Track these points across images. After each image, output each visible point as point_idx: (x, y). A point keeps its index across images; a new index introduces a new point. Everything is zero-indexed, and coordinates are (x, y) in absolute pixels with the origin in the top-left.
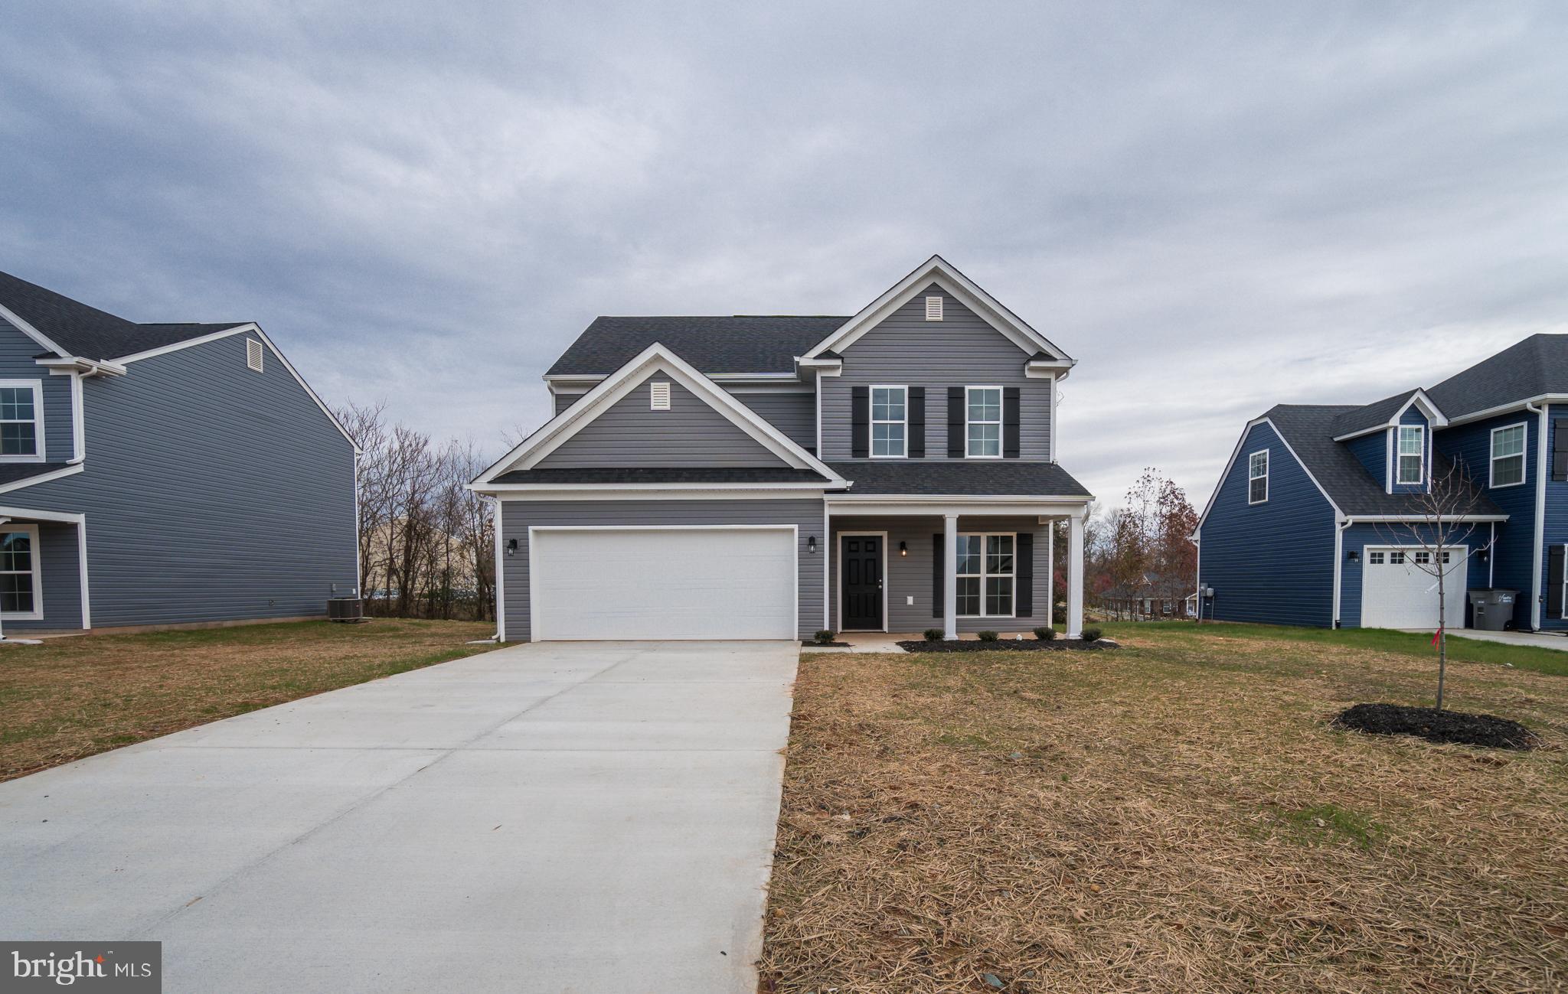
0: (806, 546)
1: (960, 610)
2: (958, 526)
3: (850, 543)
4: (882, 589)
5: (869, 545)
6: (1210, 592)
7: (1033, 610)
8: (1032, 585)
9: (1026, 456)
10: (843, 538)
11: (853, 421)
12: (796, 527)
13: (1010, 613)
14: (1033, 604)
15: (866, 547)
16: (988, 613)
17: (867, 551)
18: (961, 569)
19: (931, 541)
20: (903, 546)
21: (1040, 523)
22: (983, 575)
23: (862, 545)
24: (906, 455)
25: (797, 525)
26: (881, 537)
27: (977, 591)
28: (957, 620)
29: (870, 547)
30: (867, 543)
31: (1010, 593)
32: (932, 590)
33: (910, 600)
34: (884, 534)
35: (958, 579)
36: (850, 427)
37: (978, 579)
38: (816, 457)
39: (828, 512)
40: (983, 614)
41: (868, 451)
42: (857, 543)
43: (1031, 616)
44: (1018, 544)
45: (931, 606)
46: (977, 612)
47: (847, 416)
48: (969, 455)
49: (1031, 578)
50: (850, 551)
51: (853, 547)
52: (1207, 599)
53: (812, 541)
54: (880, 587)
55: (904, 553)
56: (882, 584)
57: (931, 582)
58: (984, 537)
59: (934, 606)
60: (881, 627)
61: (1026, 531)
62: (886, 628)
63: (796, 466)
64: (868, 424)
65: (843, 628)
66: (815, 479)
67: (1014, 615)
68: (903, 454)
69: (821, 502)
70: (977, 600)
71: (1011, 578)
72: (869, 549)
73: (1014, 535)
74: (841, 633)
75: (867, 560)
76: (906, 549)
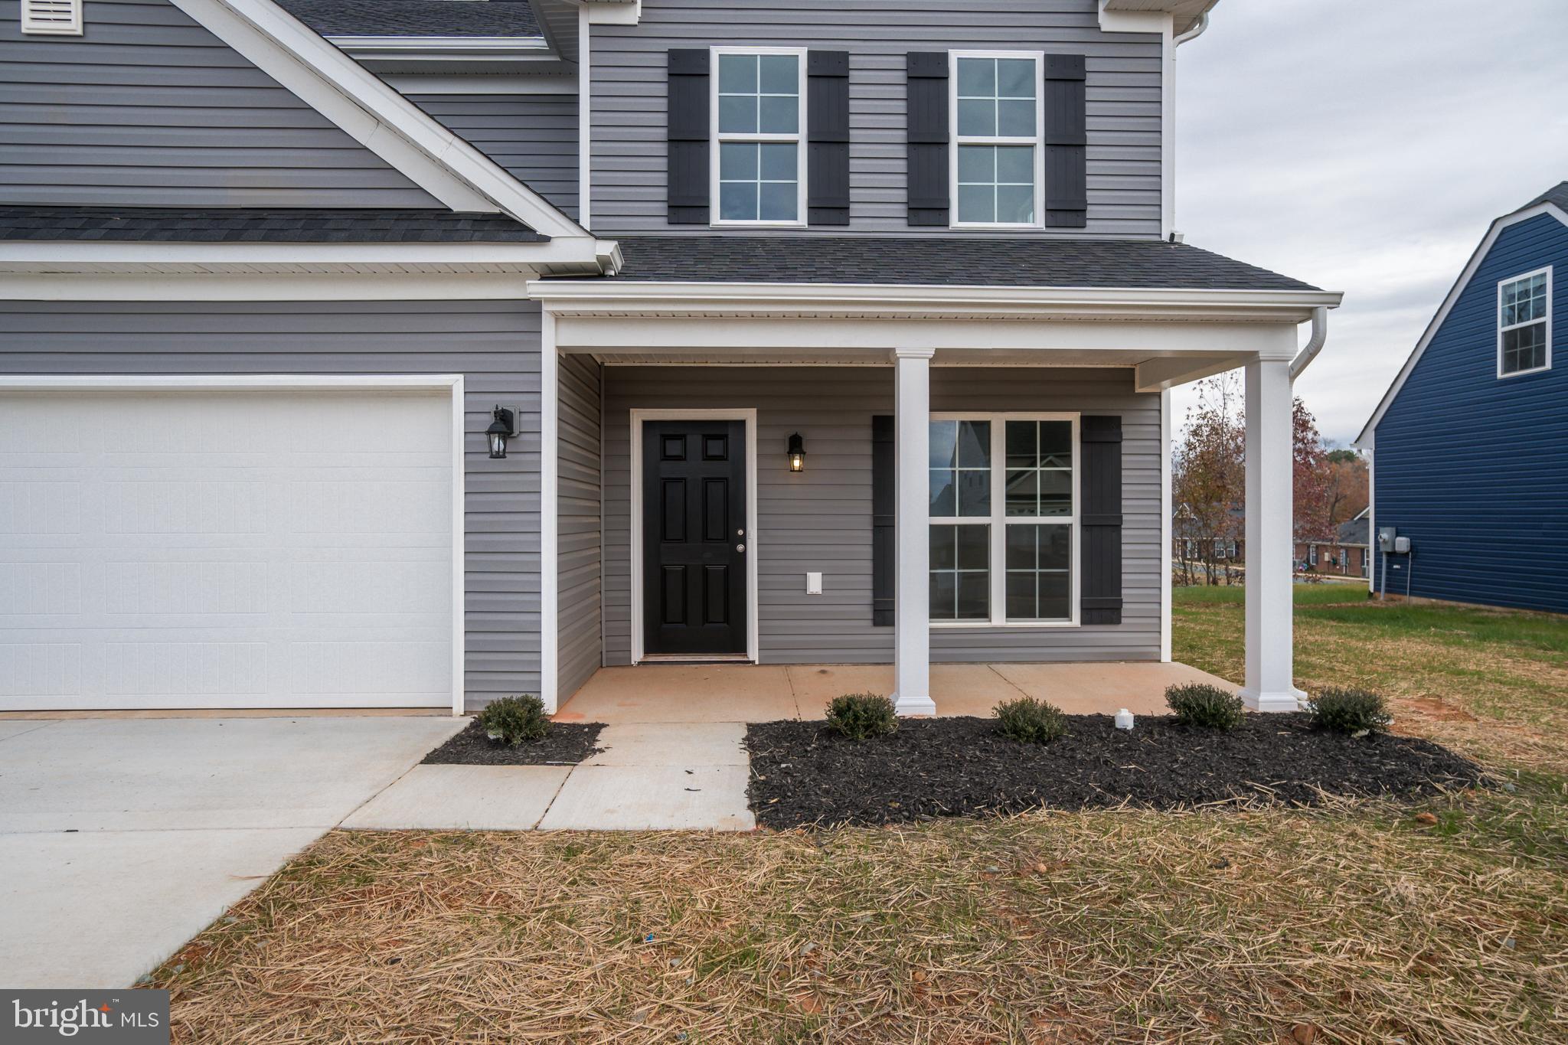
0: (485, 437)
1: (940, 607)
2: (933, 397)
3: (665, 438)
4: (745, 552)
5: (710, 443)
6: (1402, 544)
7: (1124, 606)
8: (1120, 544)
9: (1100, 226)
10: (647, 425)
11: (669, 132)
12: (456, 383)
13: (1066, 614)
14: (1124, 591)
15: (705, 448)
16: (1010, 614)
17: (708, 458)
18: (940, 504)
19: (867, 434)
20: (795, 446)
21: (1138, 390)
22: (998, 520)
23: (695, 441)
24: (802, 220)
25: (461, 377)
26: (741, 424)
27: (984, 560)
28: (933, 632)
29: (715, 448)
30: (707, 438)
31: (1066, 562)
32: (870, 556)
33: (815, 582)
34: (750, 416)
35: (932, 527)
36: (662, 149)
37: (985, 529)
38: (577, 222)
39: (552, 339)
40: (998, 617)
41: (706, 208)
42: (682, 437)
43: (1119, 622)
44: (1083, 442)
45: (867, 596)
46: (984, 613)
47: (655, 122)
48: (960, 220)
49: (1118, 527)
50: (666, 458)
51: (674, 448)
52: (1393, 556)
53: (504, 423)
54: (740, 548)
55: (797, 463)
56: (743, 540)
57: (868, 537)
58: (998, 422)
59: (875, 596)
60: (741, 647)
61: (1103, 408)
62: (753, 653)
63: (459, 202)
64: (706, 141)
65: (648, 649)
66: (504, 235)
67: (1076, 620)
68: (795, 218)
69: (532, 310)
70: (984, 581)
71: (1066, 529)
72: (710, 453)
73: (1074, 418)
74: (640, 663)
75: (707, 481)
76: (802, 453)
